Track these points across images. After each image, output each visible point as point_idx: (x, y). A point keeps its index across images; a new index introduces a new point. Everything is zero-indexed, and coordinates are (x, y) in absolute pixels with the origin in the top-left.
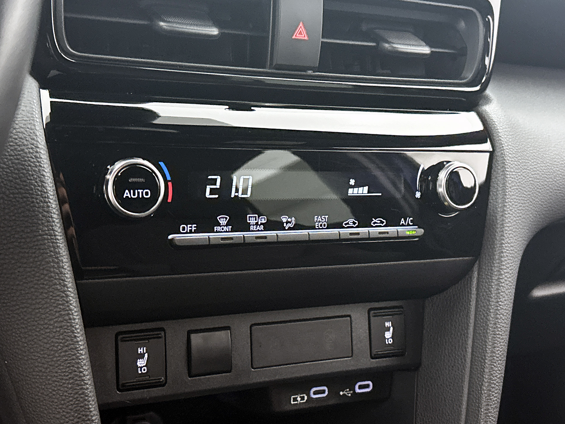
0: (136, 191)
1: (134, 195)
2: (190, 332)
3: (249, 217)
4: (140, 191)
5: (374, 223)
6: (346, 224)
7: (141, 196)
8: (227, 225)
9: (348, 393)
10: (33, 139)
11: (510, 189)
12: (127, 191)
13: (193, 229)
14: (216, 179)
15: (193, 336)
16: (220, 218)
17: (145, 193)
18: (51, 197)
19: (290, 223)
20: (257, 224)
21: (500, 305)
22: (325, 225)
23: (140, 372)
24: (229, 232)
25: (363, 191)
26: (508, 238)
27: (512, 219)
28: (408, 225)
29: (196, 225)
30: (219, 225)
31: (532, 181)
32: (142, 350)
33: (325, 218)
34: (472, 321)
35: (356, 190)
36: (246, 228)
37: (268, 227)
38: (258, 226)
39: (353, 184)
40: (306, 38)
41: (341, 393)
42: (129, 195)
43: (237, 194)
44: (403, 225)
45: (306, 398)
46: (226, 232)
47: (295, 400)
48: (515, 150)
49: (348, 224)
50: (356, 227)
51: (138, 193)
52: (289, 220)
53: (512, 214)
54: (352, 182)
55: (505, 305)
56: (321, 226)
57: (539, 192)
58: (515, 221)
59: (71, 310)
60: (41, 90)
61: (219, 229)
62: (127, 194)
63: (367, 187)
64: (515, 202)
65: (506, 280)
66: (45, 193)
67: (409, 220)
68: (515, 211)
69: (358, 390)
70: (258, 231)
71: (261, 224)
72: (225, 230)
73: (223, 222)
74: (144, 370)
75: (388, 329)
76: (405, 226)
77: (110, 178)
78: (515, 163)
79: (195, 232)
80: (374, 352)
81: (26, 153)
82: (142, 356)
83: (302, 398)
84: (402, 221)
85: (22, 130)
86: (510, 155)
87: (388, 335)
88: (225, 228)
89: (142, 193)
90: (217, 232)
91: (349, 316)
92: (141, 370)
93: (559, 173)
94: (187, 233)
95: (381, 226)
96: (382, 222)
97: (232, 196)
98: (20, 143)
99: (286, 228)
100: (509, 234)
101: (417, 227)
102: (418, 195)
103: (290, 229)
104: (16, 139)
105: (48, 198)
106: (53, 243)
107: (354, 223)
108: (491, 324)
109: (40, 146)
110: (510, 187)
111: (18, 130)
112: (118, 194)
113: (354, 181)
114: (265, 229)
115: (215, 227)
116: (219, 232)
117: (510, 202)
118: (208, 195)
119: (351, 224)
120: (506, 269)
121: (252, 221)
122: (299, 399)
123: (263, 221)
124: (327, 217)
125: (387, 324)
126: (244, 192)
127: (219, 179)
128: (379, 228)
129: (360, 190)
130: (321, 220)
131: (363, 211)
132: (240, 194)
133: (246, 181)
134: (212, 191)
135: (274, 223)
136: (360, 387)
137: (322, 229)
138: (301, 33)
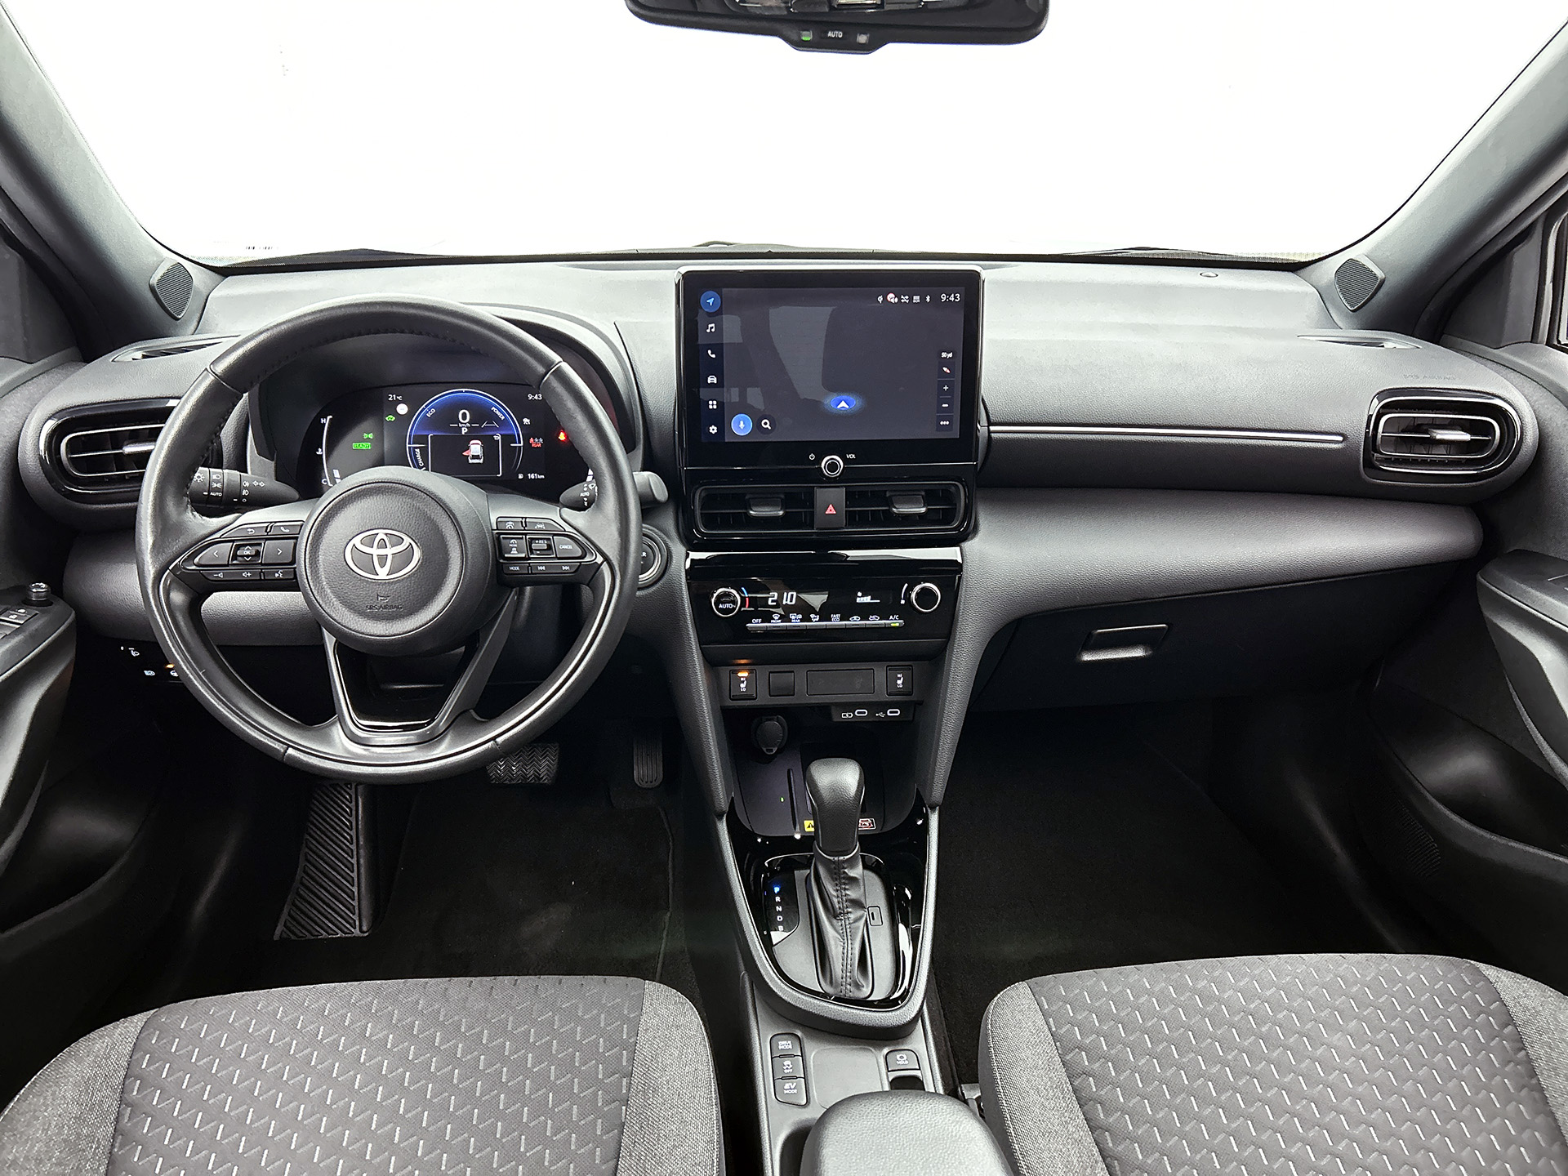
0: (726, 605)
1: (725, 607)
2: (771, 672)
3: (792, 615)
4: (728, 605)
5: (871, 619)
6: (851, 619)
7: (728, 608)
8: (778, 619)
9: (883, 715)
10: (680, 580)
13: (759, 621)
14: (774, 595)
15: (771, 675)
18: (687, 610)
19: (816, 618)
22: (838, 619)
23: (741, 691)
24: (779, 623)
25: (867, 599)
28: (895, 619)
29: (761, 620)
30: (774, 619)
35: (862, 599)
36: (790, 621)
37: (802, 620)
38: (797, 620)
40: (835, 513)
41: (878, 715)
42: (722, 607)
43: (786, 602)
45: (853, 715)
47: (845, 715)
49: (853, 619)
50: (858, 621)
54: (860, 594)
61: (774, 621)
62: (720, 606)
63: (870, 597)
67: (895, 616)
69: (889, 714)
70: (797, 622)
71: (799, 619)
73: (776, 618)
74: (745, 690)
75: (900, 679)
76: (892, 620)
77: (715, 595)
79: (761, 623)
80: (889, 692)
83: (850, 715)
84: (891, 617)
85: (675, 577)
87: (899, 682)
88: (777, 621)
90: (772, 623)
91: (871, 669)
94: (756, 623)
96: (876, 618)
97: (784, 603)
101: (901, 621)
102: (903, 602)
103: (815, 621)
104: (671, 581)
107: (857, 618)
109: (683, 586)
111: (673, 578)
112: (717, 604)
114: (801, 622)
115: (771, 621)
116: (774, 623)
118: (769, 602)
119: (855, 619)
121: (793, 617)
122: (847, 715)
124: (839, 615)
125: (899, 676)
126: (791, 601)
127: (776, 594)
128: (874, 621)
129: (865, 598)
130: (836, 617)
131: (865, 611)
132: (789, 603)
133: (792, 595)
134: (773, 601)
135: (806, 618)
136: (891, 712)
137: (835, 621)
138: (831, 510)
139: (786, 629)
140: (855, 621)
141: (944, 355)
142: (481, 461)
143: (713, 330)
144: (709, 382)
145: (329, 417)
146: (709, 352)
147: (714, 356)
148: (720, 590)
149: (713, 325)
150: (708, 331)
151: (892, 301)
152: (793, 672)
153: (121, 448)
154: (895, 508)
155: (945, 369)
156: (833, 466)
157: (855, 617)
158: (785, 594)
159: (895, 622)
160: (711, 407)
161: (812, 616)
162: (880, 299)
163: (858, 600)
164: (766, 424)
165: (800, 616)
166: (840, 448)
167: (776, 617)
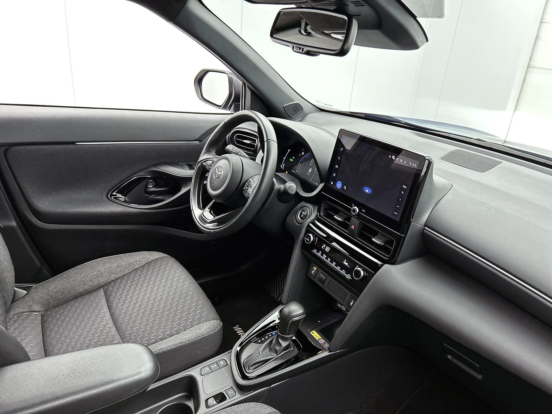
2: (321, 273)
24: (320, 255)
25: (347, 264)
35: (345, 263)
40: (354, 229)
45: (341, 307)
47: (339, 305)
54: (345, 261)
75: (352, 302)
77: (307, 235)
84: (348, 275)
90: (318, 254)
91: (347, 293)
94: (315, 251)
114: (325, 258)
121: (324, 256)
126: (327, 250)
128: (343, 272)
130: (334, 263)
131: (343, 267)
132: (327, 251)
133: (329, 249)
134: (323, 247)
135: (327, 258)
137: (333, 265)
138: (353, 227)
139: (320, 258)
141: (404, 186)
142: (309, 174)
144: (336, 167)
145: (290, 150)
146: (339, 157)
147: (339, 159)
148: (309, 234)
149: (342, 149)
151: (393, 158)
153: (243, 140)
155: (402, 192)
156: (354, 210)
157: (339, 267)
158: (327, 247)
159: (348, 277)
160: (334, 175)
161: (329, 259)
162: (390, 156)
163: (344, 263)
164: (345, 188)
165: (326, 256)
166: (361, 206)
167: (320, 252)
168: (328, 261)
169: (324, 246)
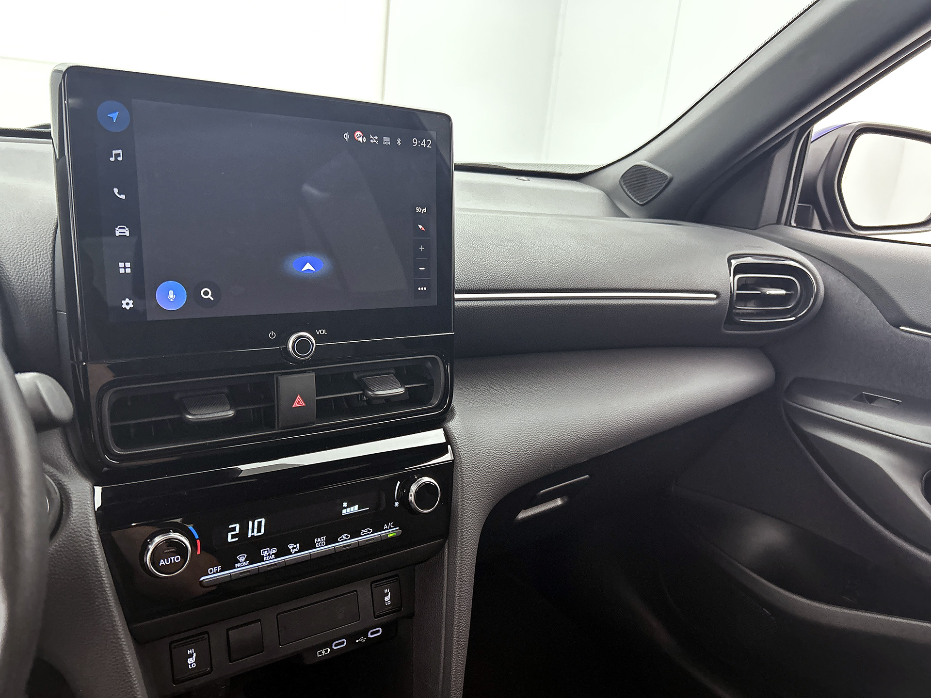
0: (169, 559)
1: (168, 562)
2: (228, 630)
3: (263, 551)
4: (172, 558)
5: (363, 533)
6: (340, 539)
7: (173, 562)
8: (245, 561)
9: (362, 640)
10: (88, 535)
11: (466, 488)
12: (162, 561)
13: (219, 569)
14: (235, 527)
15: (230, 633)
16: (239, 558)
17: (177, 559)
18: (103, 576)
19: (295, 548)
20: (269, 555)
21: (463, 574)
22: (323, 544)
23: (190, 668)
24: (247, 565)
25: (355, 509)
26: (466, 524)
27: (468, 510)
28: (390, 528)
29: (220, 567)
30: (239, 562)
31: (485, 475)
32: (191, 652)
33: (323, 538)
34: (445, 585)
35: (348, 510)
36: (261, 559)
37: (277, 555)
38: (270, 556)
39: (346, 506)
40: (304, 405)
41: (357, 641)
42: (164, 563)
43: (253, 534)
44: (386, 529)
45: (329, 650)
46: (245, 566)
47: (321, 653)
48: (470, 456)
49: (342, 538)
50: (349, 539)
51: (171, 560)
52: (295, 546)
53: (469, 506)
54: (345, 505)
55: (466, 573)
56: (321, 544)
57: (491, 482)
58: (471, 510)
59: (124, 654)
60: (95, 487)
61: (239, 565)
62: (162, 562)
63: (357, 506)
64: (471, 496)
65: (466, 556)
66: (98, 574)
67: (390, 524)
68: (471, 502)
69: (370, 636)
70: (271, 559)
71: (273, 554)
72: (244, 565)
74: (194, 665)
75: (387, 594)
76: (388, 529)
77: (151, 548)
78: (470, 466)
79: (221, 571)
80: (377, 614)
81: (82, 547)
82: (191, 656)
83: (326, 651)
84: (386, 526)
85: (79, 529)
86: (466, 462)
87: (387, 599)
88: (244, 564)
89: (174, 559)
90: (237, 568)
91: (356, 591)
92: (191, 666)
93: (507, 462)
94: (214, 573)
95: (368, 534)
96: (369, 531)
97: (249, 536)
98: (78, 540)
99: (293, 553)
100: (467, 521)
101: (398, 528)
102: (397, 504)
103: (296, 552)
104: (74, 537)
105: (102, 577)
106: (107, 609)
107: (347, 537)
108: (457, 589)
109: (93, 539)
110: (466, 486)
111: (76, 530)
112: (154, 562)
113: (346, 503)
114: (276, 557)
115: (236, 565)
116: (240, 567)
117: (467, 497)
118: (230, 540)
119: (345, 538)
120: (466, 547)
121: (265, 554)
122: (323, 652)
123: (274, 552)
124: (324, 537)
125: (386, 591)
126: (259, 531)
127: (238, 526)
128: (367, 536)
129: (352, 508)
130: (320, 540)
131: (354, 525)
132: (256, 534)
133: (260, 523)
134: (233, 537)
135: (283, 551)
136: (372, 634)
137: (321, 547)
138: (299, 402)
139: (258, 573)
140: (345, 541)
141: (418, 210)
143: (120, 159)
144: (117, 234)
146: (116, 190)
147: (123, 197)
148: (158, 540)
149: (120, 151)
150: (112, 159)
151: (360, 139)
152: (259, 620)
154: (371, 391)
155: (420, 227)
156: (303, 345)
157: (344, 536)
158: (251, 523)
159: (390, 532)
160: (122, 271)
161: (290, 546)
162: (346, 136)
163: (345, 512)
164: (205, 293)
165: (274, 551)
166: (308, 322)
167: (242, 558)
168: (296, 553)
169: (234, 529)
